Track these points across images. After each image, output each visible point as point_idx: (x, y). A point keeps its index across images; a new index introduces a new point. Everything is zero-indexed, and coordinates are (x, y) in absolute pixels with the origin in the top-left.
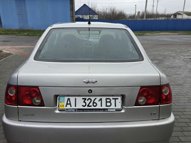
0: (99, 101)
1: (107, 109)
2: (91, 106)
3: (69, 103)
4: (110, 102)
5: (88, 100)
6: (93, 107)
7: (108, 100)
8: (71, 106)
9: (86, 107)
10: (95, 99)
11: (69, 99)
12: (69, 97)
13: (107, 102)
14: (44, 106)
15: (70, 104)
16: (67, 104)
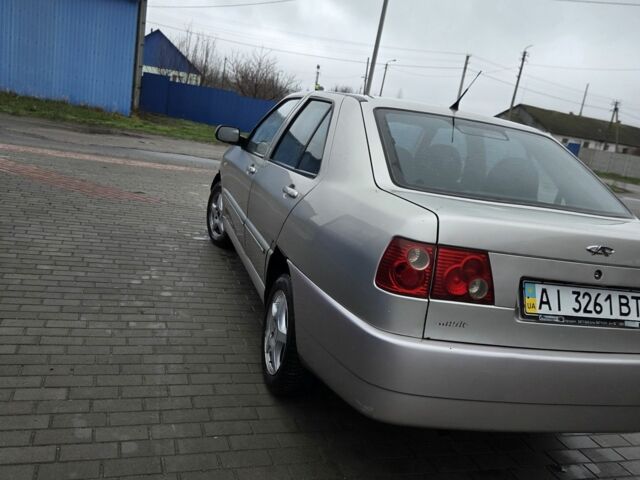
0: (606, 300)
1: (623, 321)
2: (590, 312)
3: (545, 300)
4: (627, 305)
5: (584, 297)
6: (594, 315)
7: (624, 301)
8: (550, 309)
9: (581, 314)
10: (599, 295)
11: (544, 291)
12: (544, 286)
13: (621, 304)
14: (493, 304)
15: (548, 303)
16: (542, 302)
